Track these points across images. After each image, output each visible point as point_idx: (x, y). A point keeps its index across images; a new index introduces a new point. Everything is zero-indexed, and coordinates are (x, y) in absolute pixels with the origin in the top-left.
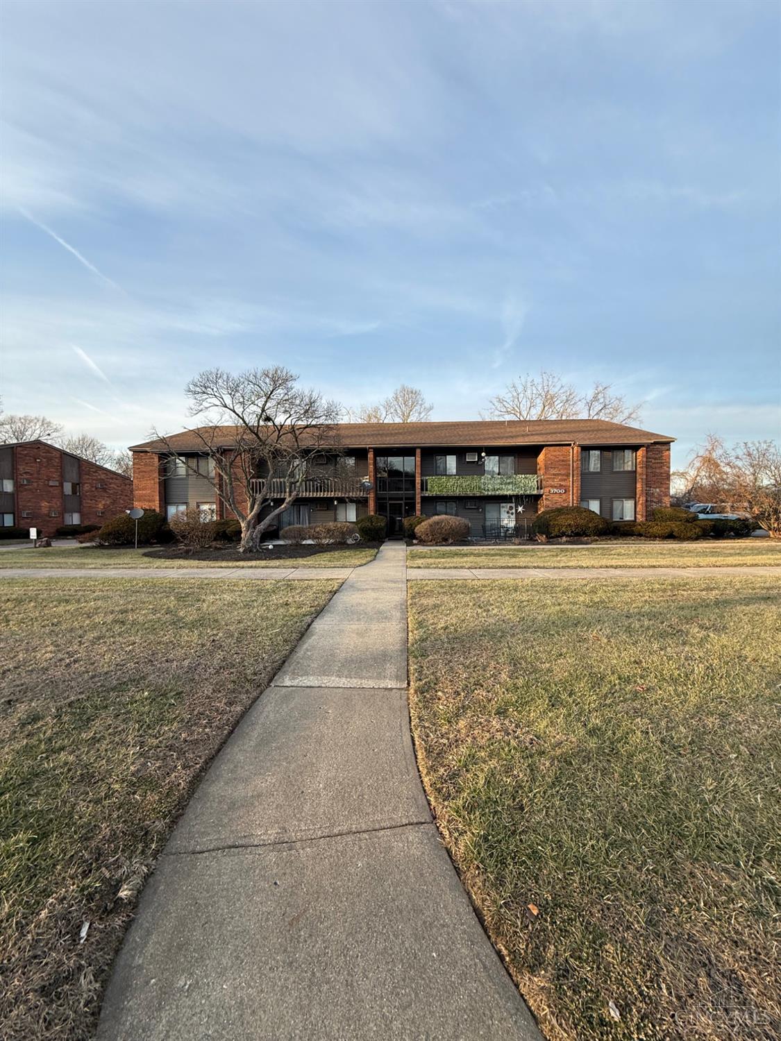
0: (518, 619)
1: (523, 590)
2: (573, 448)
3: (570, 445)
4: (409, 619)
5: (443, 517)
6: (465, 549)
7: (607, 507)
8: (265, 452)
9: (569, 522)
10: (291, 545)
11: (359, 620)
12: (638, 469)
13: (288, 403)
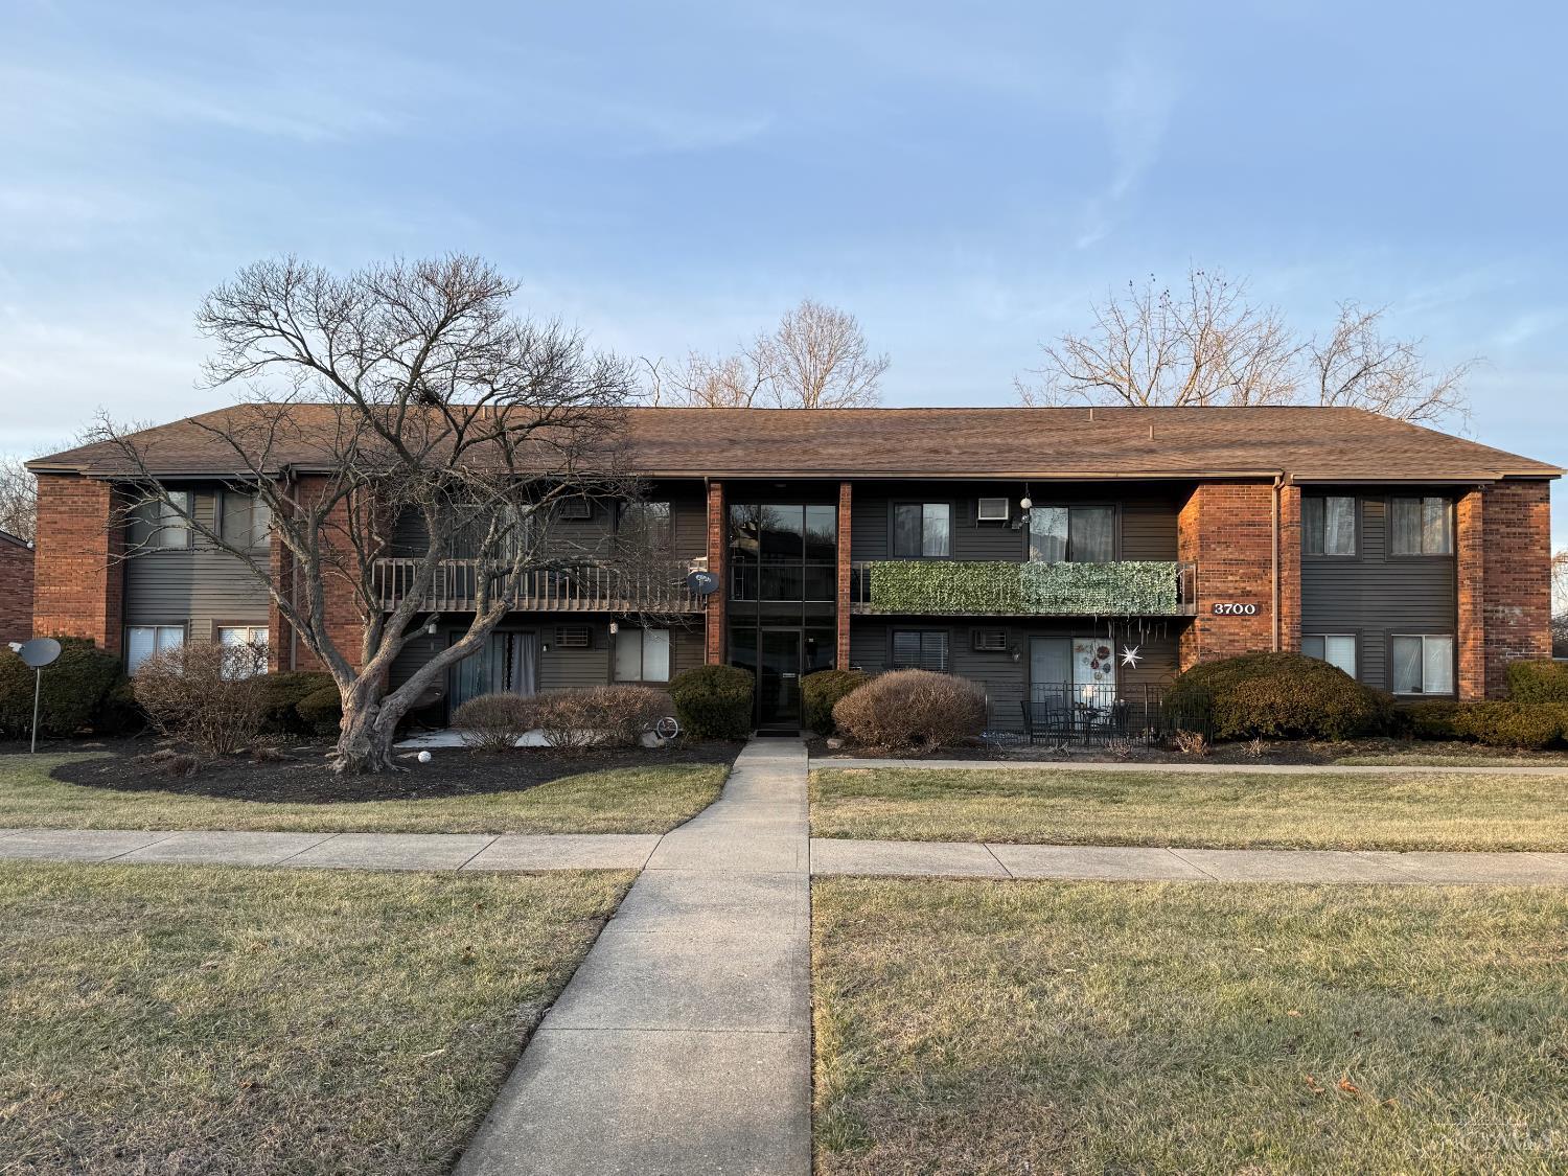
0: (1128, 1026)
1: (1143, 922)
2: (1279, 491)
3: (1270, 480)
4: (817, 1015)
5: (913, 674)
6: (975, 768)
7: (1376, 655)
8: (420, 491)
9: (1269, 697)
10: (482, 750)
11: (674, 1015)
12: (1463, 553)
13: (488, 354)
